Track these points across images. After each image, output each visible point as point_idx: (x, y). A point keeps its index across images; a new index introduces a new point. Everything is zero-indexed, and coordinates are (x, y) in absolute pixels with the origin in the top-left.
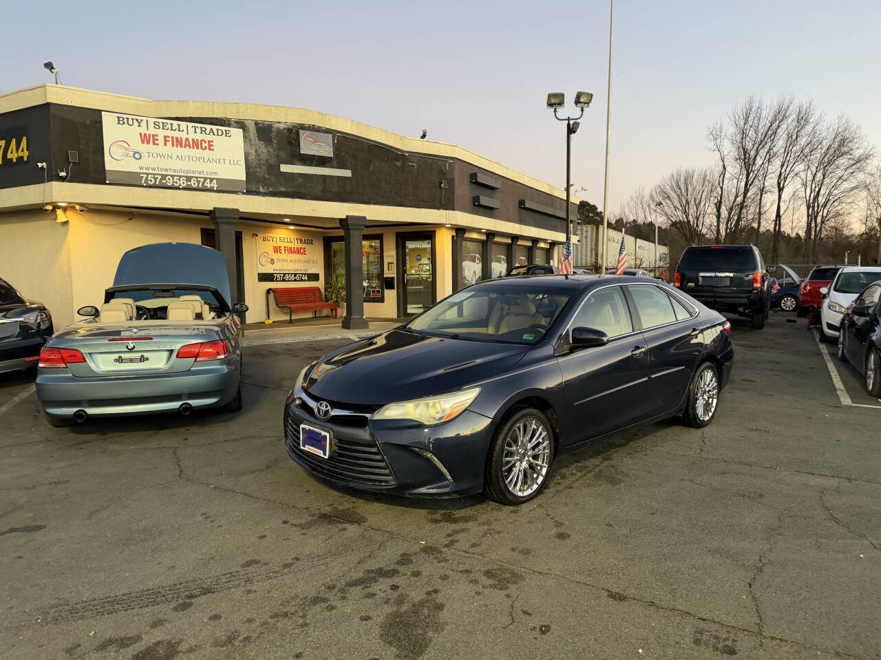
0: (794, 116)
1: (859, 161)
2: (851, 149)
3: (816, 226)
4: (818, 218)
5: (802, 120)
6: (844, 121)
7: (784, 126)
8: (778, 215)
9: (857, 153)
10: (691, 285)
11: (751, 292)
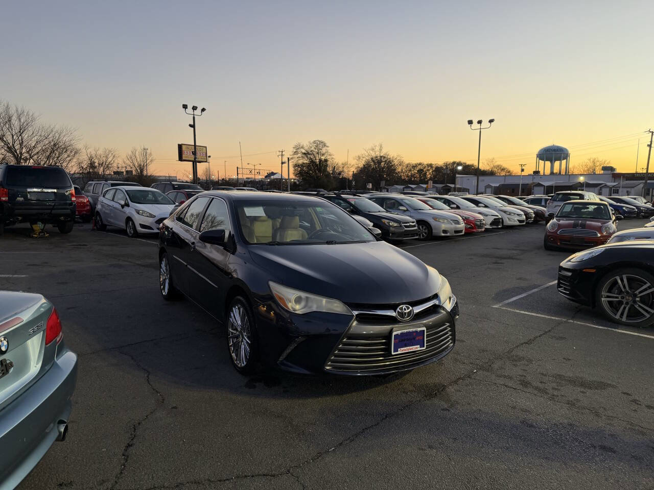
10: (20, 199)
11: (71, 204)
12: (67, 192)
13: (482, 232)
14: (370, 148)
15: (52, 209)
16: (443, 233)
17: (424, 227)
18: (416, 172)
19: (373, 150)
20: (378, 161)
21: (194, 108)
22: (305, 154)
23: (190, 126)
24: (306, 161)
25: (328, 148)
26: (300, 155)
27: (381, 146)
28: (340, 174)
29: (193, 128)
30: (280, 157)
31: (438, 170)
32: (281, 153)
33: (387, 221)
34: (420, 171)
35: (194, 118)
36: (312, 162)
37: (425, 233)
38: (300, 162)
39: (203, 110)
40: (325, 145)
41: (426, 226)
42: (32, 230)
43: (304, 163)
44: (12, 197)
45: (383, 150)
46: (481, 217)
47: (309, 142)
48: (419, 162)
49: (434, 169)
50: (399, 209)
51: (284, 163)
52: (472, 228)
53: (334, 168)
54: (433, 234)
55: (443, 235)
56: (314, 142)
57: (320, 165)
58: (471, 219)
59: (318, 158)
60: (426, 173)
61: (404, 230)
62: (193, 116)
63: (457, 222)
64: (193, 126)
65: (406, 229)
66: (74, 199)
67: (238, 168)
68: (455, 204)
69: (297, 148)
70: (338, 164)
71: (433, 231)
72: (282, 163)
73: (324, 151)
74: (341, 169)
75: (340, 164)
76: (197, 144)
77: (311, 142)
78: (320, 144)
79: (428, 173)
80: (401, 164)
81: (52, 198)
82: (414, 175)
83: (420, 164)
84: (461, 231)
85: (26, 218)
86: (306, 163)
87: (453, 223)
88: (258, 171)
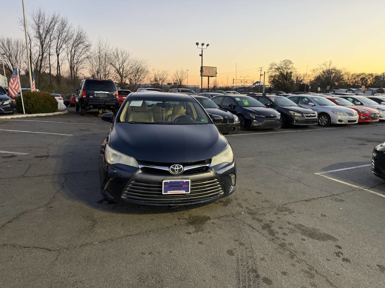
0: (60, 22)
1: (87, 46)
2: (84, 41)
3: (74, 72)
4: (75, 69)
5: (64, 25)
6: (80, 29)
7: (56, 26)
8: (58, 66)
9: (87, 43)
10: (91, 97)
11: (116, 100)
12: (114, 93)
13: (376, 122)
14: (322, 64)
15: (105, 102)
16: (339, 122)
17: (325, 117)
18: (359, 79)
19: (324, 64)
20: (329, 72)
21: (203, 44)
22: (277, 69)
23: (200, 55)
24: (278, 73)
25: (293, 65)
26: (273, 70)
27: (331, 62)
28: (301, 81)
29: (201, 57)
30: (260, 71)
31: (377, 78)
32: (260, 69)
33: (293, 112)
34: (363, 79)
35: (202, 50)
36: (282, 74)
37: (326, 121)
38: (274, 74)
39: (208, 45)
40: (291, 63)
41: (326, 116)
42: (98, 113)
43: (276, 75)
44: (88, 96)
45: (332, 65)
46: (377, 111)
47: (280, 61)
48: (362, 73)
49: (374, 77)
50: (309, 105)
51: (262, 75)
52: (367, 119)
53: (298, 78)
54: (332, 122)
55: (339, 123)
56: (284, 61)
57: (286, 76)
58: (366, 112)
59: (285, 71)
60: (367, 80)
61: (305, 119)
62: (201, 49)
63: (351, 114)
64: (201, 55)
65: (306, 118)
66: (117, 97)
67: (234, 79)
68: (360, 102)
69: (272, 65)
70: (300, 75)
71: (331, 120)
72: (261, 75)
73: (290, 66)
74: (302, 78)
75: (302, 75)
76: (203, 66)
77: (282, 61)
78: (287, 62)
79: (369, 80)
80: (347, 74)
81: (107, 96)
82: (358, 81)
83: (363, 74)
84: (355, 121)
85: (95, 107)
86: (277, 75)
87: (347, 115)
88: (246, 81)
